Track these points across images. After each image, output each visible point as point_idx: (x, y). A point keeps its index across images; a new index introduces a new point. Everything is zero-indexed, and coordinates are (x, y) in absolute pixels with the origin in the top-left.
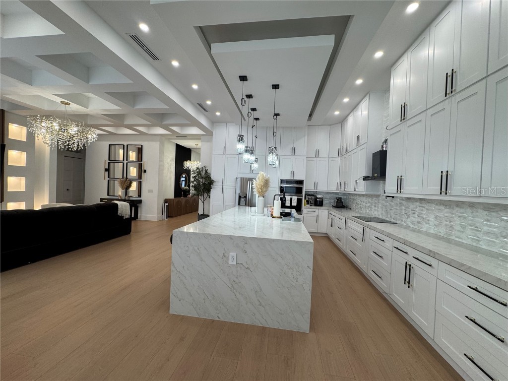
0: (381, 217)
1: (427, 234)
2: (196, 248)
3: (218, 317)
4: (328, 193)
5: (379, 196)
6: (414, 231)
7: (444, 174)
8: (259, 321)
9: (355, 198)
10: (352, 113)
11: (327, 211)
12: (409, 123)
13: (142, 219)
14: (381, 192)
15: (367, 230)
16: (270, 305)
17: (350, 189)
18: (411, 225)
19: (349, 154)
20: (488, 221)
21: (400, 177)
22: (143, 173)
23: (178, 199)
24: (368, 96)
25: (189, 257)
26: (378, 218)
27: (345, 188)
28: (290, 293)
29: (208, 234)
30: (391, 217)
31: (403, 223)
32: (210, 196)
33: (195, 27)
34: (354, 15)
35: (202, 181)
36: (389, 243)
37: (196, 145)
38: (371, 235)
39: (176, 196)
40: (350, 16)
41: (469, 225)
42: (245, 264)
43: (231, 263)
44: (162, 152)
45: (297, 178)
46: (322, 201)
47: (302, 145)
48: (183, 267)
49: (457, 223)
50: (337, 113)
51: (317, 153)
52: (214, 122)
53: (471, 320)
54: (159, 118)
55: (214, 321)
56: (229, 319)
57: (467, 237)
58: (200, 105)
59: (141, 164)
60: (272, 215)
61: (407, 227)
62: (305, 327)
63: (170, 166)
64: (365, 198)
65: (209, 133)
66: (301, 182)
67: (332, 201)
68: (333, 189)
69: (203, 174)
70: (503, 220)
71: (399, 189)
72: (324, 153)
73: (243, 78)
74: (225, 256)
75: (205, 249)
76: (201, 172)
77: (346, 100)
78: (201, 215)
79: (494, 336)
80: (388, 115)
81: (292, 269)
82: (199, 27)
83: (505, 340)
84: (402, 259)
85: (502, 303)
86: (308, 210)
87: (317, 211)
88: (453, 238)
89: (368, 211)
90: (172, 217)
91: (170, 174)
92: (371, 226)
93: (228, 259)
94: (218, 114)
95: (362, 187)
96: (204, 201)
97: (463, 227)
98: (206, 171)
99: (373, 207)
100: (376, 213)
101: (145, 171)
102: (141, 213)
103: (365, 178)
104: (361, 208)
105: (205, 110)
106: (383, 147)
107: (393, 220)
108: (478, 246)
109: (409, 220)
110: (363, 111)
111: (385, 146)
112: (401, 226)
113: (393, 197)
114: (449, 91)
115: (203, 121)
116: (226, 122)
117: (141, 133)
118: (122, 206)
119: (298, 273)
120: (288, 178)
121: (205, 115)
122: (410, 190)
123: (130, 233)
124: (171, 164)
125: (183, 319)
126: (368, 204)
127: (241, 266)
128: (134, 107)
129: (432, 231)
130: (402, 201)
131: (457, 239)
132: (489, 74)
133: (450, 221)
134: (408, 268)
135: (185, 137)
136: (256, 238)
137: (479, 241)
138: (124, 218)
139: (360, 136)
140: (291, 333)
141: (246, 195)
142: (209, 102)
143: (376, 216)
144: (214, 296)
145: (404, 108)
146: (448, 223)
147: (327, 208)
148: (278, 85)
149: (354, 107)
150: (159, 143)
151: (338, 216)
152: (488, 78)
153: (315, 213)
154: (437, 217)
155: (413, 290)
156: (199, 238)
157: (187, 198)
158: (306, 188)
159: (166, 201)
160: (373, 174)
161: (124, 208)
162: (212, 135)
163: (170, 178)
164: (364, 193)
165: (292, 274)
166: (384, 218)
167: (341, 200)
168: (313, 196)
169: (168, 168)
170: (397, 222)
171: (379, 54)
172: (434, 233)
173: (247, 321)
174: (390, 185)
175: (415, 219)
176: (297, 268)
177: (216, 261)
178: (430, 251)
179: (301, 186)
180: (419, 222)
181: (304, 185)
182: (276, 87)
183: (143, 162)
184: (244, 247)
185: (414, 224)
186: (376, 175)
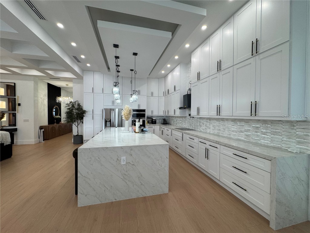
0: (187, 127)
1: (210, 134)
2: (97, 158)
3: (115, 199)
4: (158, 116)
5: (185, 117)
6: (204, 133)
7: (218, 106)
8: (141, 194)
9: (173, 118)
10: (171, 73)
11: (159, 127)
12: (201, 82)
13: (19, 144)
14: (187, 115)
15: (184, 135)
16: (147, 183)
17: (171, 114)
18: (202, 130)
19: (169, 95)
20: (233, 126)
21: (198, 108)
22: (17, 106)
23: (51, 126)
24: (179, 65)
25: (92, 165)
26: (186, 128)
27: (168, 114)
28: (158, 174)
29: (106, 147)
30: (193, 127)
31: (199, 130)
32: (83, 123)
33: (86, 6)
34: (181, 25)
35: (75, 111)
36: (196, 140)
37: (66, 85)
38: (186, 137)
39: (49, 123)
40: (178, 24)
41: (227, 128)
42: (131, 162)
43: (122, 163)
44: (36, 90)
45: (142, 108)
46: (156, 121)
47: (144, 89)
48: (88, 172)
49: (221, 128)
50: (163, 72)
51: (152, 94)
52: (85, 70)
53: (235, 167)
54: (36, 63)
55: (112, 203)
56: (123, 198)
57: (226, 134)
58: (75, 57)
59: (15, 98)
60: (135, 132)
61: (201, 131)
62: (166, 190)
63: (43, 100)
64: (178, 118)
65: (79, 78)
66: (144, 111)
67: (161, 121)
68: (161, 114)
69: (76, 106)
70: (238, 125)
71: (198, 113)
72: (156, 94)
73: (116, 46)
74: (118, 160)
75: (104, 157)
76: (74, 105)
77: (169, 66)
78: (76, 136)
79: (243, 171)
80: (189, 77)
81: (158, 160)
82: (88, 6)
83: (247, 172)
84: (203, 147)
85: (245, 158)
86: (149, 126)
87: (153, 127)
88: (220, 134)
89: (180, 125)
90: (48, 139)
91: (44, 106)
92: (186, 132)
93: (120, 161)
94: (88, 65)
95: (178, 113)
96: (78, 125)
97: (224, 129)
98: (79, 105)
99: (183, 122)
100: (185, 126)
101: (19, 105)
102: (17, 139)
103: (180, 108)
104: (176, 124)
105: (79, 61)
106: (188, 92)
107: (193, 129)
108: (230, 137)
109: (201, 128)
110: (177, 72)
111: (189, 92)
112: (198, 131)
113: (193, 117)
114: (219, 69)
115: (76, 69)
116: (94, 71)
117: (14, 73)
119: (162, 162)
120: (137, 108)
121: (77, 65)
122: (203, 114)
123: (11, 157)
124: (44, 99)
125: (90, 207)
126: (181, 121)
127: (129, 164)
128: (12, 52)
129: (211, 132)
130: (198, 119)
131: (222, 135)
132: (234, 64)
133: (219, 127)
134: (207, 150)
135: (58, 79)
136: (137, 146)
137: (230, 134)
138: (5, 145)
139: (176, 86)
140: (160, 195)
141: (111, 119)
142: (83, 57)
143: (185, 127)
144: (112, 186)
145: (199, 74)
146: (218, 128)
147: (159, 125)
148: (137, 53)
149: (172, 70)
150: (33, 82)
151: (166, 129)
152: (234, 66)
153: (152, 128)
154: (213, 126)
155: (209, 160)
156: (99, 151)
157: (60, 124)
158: (148, 114)
159: (41, 128)
160: (184, 106)
161: (4, 136)
162: (83, 79)
163: (44, 110)
164: (179, 116)
165: (158, 163)
166: (189, 128)
167: (165, 120)
168: (151, 118)
169: (42, 103)
170: (196, 129)
171: (187, 46)
172: (212, 133)
173: (134, 196)
174: (193, 112)
175: (204, 127)
176: (161, 159)
177: (112, 164)
178: (217, 141)
179: (144, 113)
180: (205, 129)
181: (146, 112)
182: (135, 54)
183: (16, 97)
184: (130, 152)
185: (203, 130)
186: (185, 106)
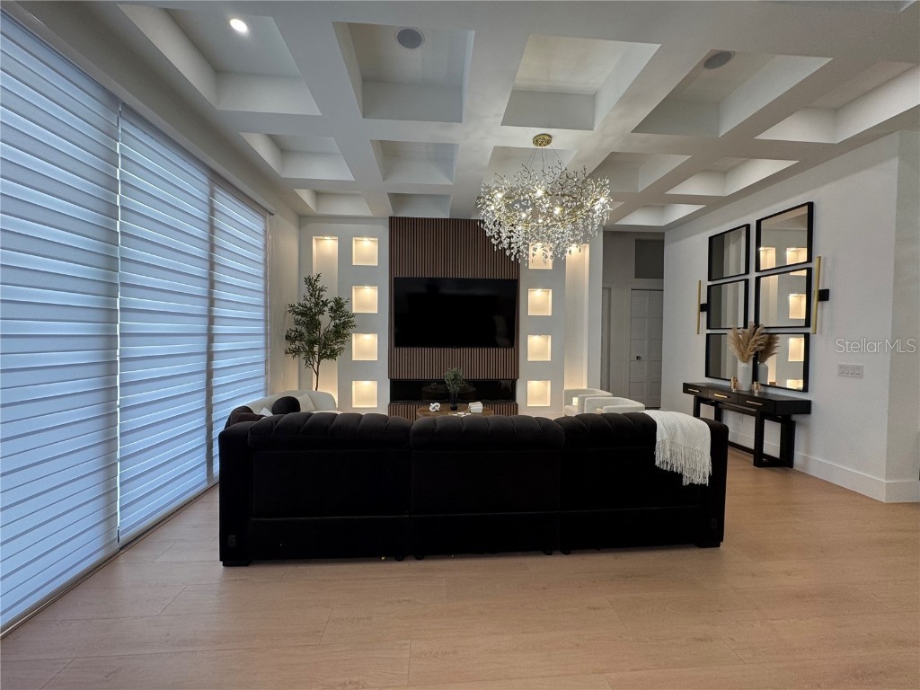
22: (815, 302)
59: (811, 269)
101: (824, 295)
118: (673, 436)
138: (686, 482)
183: (813, 264)
